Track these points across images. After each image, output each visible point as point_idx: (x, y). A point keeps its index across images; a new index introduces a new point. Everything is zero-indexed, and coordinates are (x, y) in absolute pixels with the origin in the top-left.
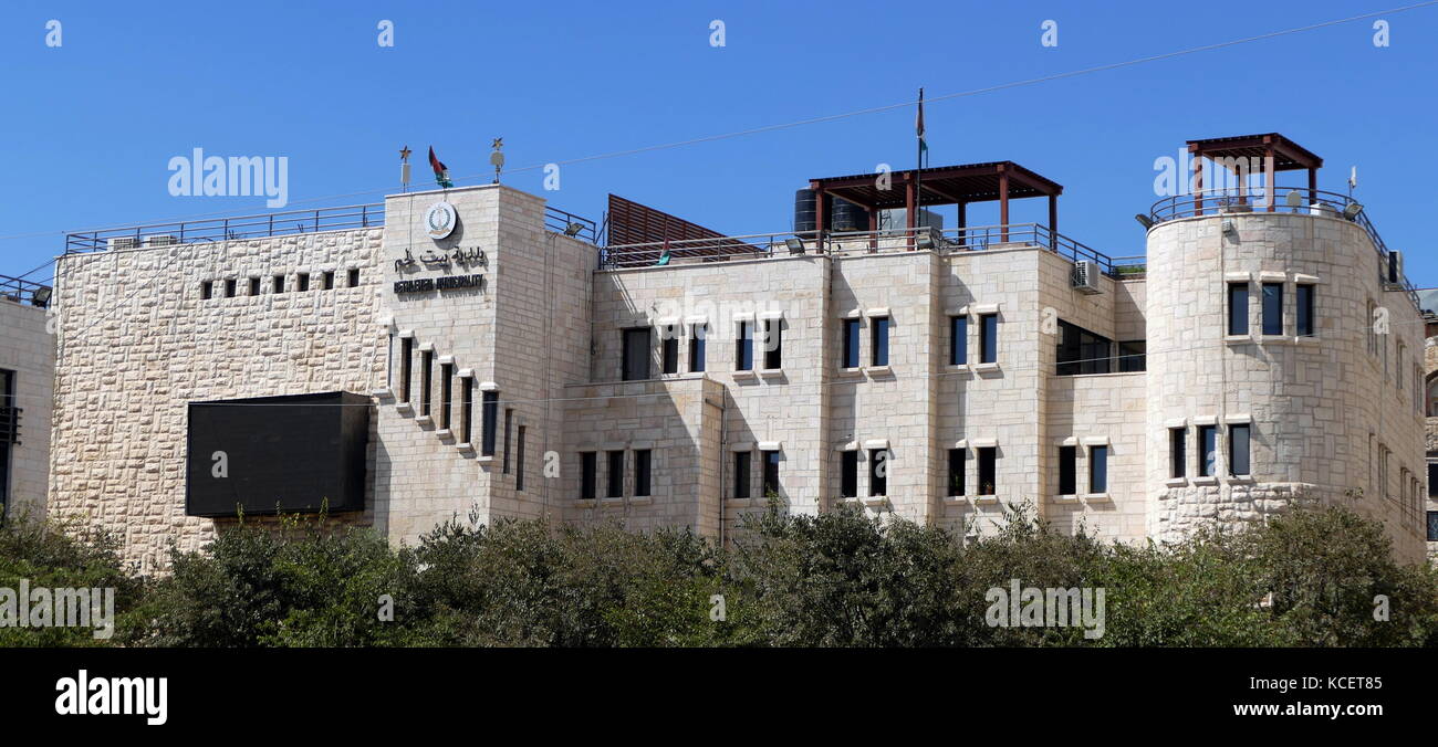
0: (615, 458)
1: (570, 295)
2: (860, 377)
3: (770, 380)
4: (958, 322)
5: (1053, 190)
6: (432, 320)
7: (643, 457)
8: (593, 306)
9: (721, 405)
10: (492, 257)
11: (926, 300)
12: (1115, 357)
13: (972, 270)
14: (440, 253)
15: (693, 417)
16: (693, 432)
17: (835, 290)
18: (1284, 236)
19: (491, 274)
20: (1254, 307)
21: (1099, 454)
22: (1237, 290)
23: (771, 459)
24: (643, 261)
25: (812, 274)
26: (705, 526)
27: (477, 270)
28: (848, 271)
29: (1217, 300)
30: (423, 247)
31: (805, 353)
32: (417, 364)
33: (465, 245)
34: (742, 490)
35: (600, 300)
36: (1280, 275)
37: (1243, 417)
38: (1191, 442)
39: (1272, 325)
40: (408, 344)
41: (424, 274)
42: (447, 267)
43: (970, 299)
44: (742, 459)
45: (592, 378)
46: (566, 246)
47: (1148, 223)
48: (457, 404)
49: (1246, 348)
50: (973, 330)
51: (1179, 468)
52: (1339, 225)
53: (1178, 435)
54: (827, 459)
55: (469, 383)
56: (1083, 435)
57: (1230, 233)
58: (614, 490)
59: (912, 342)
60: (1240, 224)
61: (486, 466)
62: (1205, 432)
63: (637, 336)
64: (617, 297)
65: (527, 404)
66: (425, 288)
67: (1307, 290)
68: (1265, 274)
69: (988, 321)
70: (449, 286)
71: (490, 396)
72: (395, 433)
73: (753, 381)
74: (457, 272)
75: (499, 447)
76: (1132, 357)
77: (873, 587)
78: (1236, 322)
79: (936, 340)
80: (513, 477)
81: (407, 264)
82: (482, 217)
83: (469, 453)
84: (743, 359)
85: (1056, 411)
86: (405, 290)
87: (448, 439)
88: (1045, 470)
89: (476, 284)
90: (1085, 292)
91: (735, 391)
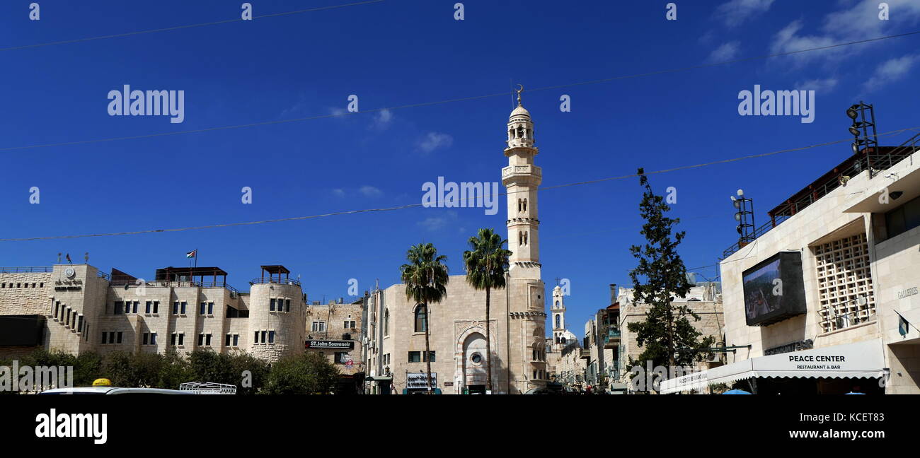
0: (112, 334)
1: (102, 292)
2: (178, 316)
3: (154, 316)
4: (203, 305)
5: (225, 274)
6: (64, 298)
7: (120, 334)
8: (107, 296)
9: (141, 322)
10: (84, 282)
11: (196, 299)
12: (238, 314)
13: (206, 292)
14: (68, 280)
15: (134, 324)
16: (134, 328)
17: (173, 295)
18: (283, 289)
19: (83, 287)
20: (276, 305)
21: (236, 337)
22: (273, 301)
23: (153, 335)
24: (120, 285)
25: (168, 291)
26: (135, 350)
27: (79, 285)
28: (177, 291)
29: (268, 303)
30: (64, 278)
31: (164, 310)
32: (60, 308)
33: (76, 279)
34: (145, 342)
35: (110, 294)
36: (283, 298)
37: (273, 330)
38: (260, 335)
39: (280, 309)
40: (58, 303)
41: (64, 285)
42: (70, 284)
43: (206, 299)
44: (146, 335)
45: (106, 313)
46: (101, 280)
47: (252, 284)
48: (71, 319)
49: (274, 314)
50: (207, 306)
51: (256, 341)
52: (297, 287)
53: (257, 333)
54: (168, 336)
55: (75, 314)
56: (232, 332)
57: (272, 288)
58: (111, 341)
59: (191, 309)
60: (274, 286)
61: (78, 335)
62: (264, 333)
63: (119, 304)
64: (114, 293)
65: (90, 320)
66: (64, 289)
67: (288, 302)
68: (279, 297)
69: (211, 305)
70: (71, 289)
71: (81, 318)
72: (52, 325)
73: (150, 316)
74: (73, 285)
75: (82, 330)
76: (245, 314)
77: (213, 367)
78: (272, 308)
79: (198, 308)
80: (85, 337)
81: (59, 283)
82: (81, 272)
83: (74, 332)
84: (148, 311)
85: (226, 326)
86: (57, 289)
87: (68, 328)
88: (223, 340)
89: (79, 289)
90: (233, 299)
91: (145, 318)
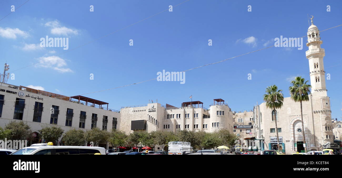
0: (167, 125)
1: (163, 112)
2: (187, 119)
3: (179, 119)
4: (195, 114)
5: (203, 103)
6: (152, 114)
7: (169, 125)
8: (165, 113)
9: (175, 121)
10: (156, 109)
11: (192, 112)
12: (208, 117)
13: (195, 110)
14: (152, 108)
15: (173, 122)
16: (173, 123)
17: (185, 111)
18: (221, 107)
19: (156, 110)
20: (219, 113)
21: (206, 125)
22: (218, 111)
23: (179, 125)
24: (168, 109)
25: (183, 110)
26: (174, 131)
27: (155, 110)
28: (186, 110)
29: (216, 112)
30: (151, 108)
31: (182, 116)
32: (150, 117)
33: (154, 108)
34: (177, 128)
35: (165, 112)
36: (221, 110)
37: (218, 122)
38: (214, 124)
39: (220, 114)
40: (150, 116)
41: (151, 110)
42: (153, 110)
43: (196, 112)
44: (177, 125)
45: (165, 118)
46: (163, 108)
47: (210, 106)
48: (153, 121)
49: (218, 116)
50: (196, 115)
51: (213, 126)
52: (226, 106)
53: (213, 123)
54: (184, 125)
55: (154, 119)
56: (205, 124)
57: (217, 107)
58: (166, 128)
59: (191, 116)
60: (218, 106)
61: (156, 126)
62: (215, 123)
63: (168, 115)
64: (167, 112)
65: (159, 121)
66: (151, 111)
67: (223, 112)
68: (220, 110)
69: (197, 114)
70: (153, 111)
71: (156, 120)
72: (149, 124)
73: (178, 119)
74: (154, 110)
75: (157, 124)
76: (209, 117)
77: (187, 136)
78: (218, 114)
79: (193, 115)
80: (158, 127)
81: (149, 109)
82: (156, 105)
83: (154, 125)
84: (177, 117)
85: (203, 121)
86: (149, 111)
87: (153, 124)
88: (202, 126)
89: (155, 111)
90: (205, 112)
91: (176, 120)
